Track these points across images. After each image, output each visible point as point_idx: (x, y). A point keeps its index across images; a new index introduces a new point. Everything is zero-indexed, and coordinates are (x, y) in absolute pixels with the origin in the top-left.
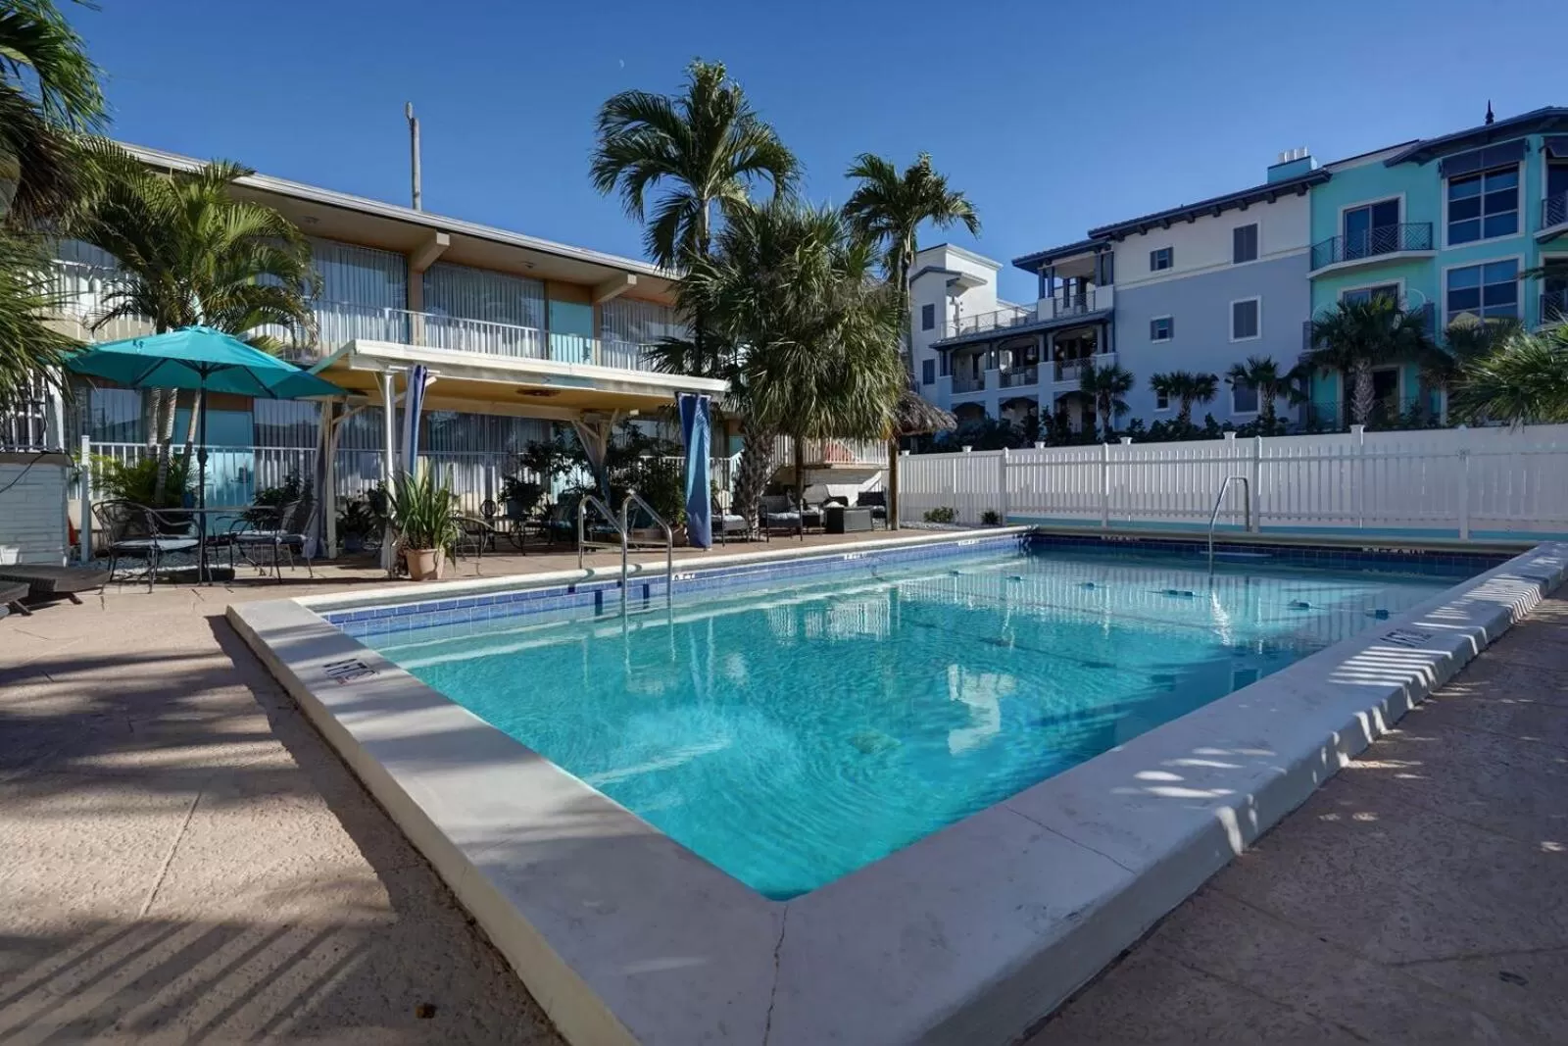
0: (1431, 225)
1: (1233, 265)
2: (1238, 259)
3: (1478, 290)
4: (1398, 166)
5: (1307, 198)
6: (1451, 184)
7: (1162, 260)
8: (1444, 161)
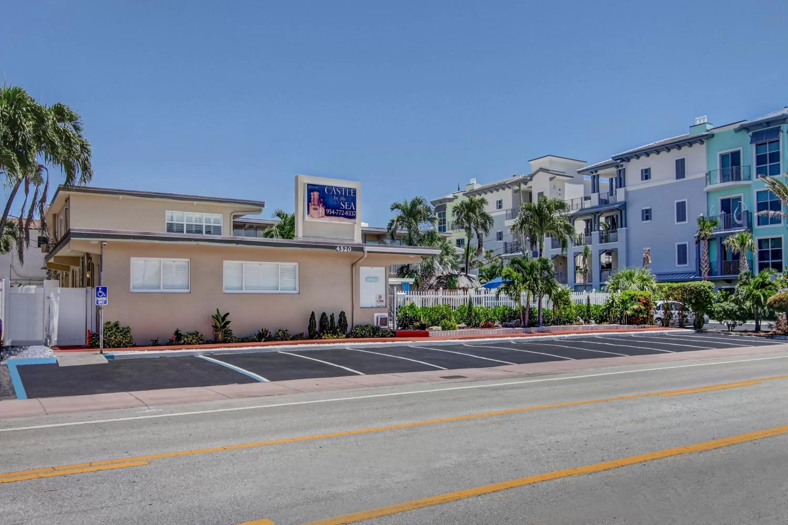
0: (750, 166)
1: (675, 181)
2: (678, 178)
3: (767, 202)
4: (739, 132)
5: (704, 146)
6: (757, 145)
7: (646, 175)
8: (753, 134)
